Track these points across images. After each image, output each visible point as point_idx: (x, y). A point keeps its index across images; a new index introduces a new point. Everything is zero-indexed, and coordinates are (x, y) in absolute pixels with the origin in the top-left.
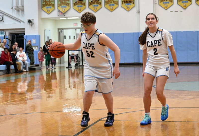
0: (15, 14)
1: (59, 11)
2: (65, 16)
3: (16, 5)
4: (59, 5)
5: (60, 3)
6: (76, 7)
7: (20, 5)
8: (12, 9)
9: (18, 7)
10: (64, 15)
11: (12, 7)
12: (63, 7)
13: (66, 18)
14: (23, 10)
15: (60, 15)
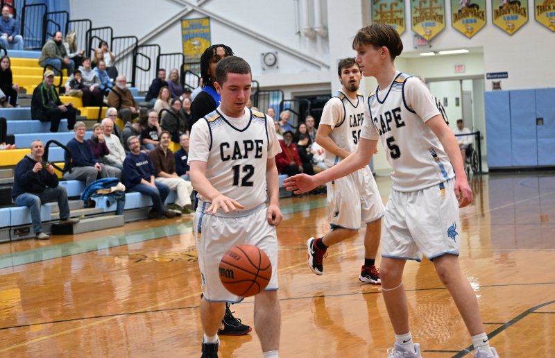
0: (305, 48)
1: (417, 35)
2: (432, 49)
3: (309, 25)
4: (416, 21)
5: (418, 14)
6: (459, 24)
7: (317, 26)
8: (298, 36)
9: (312, 29)
10: (430, 46)
11: (298, 31)
12: (426, 25)
13: (435, 52)
14: (325, 38)
15: (419, 46)
